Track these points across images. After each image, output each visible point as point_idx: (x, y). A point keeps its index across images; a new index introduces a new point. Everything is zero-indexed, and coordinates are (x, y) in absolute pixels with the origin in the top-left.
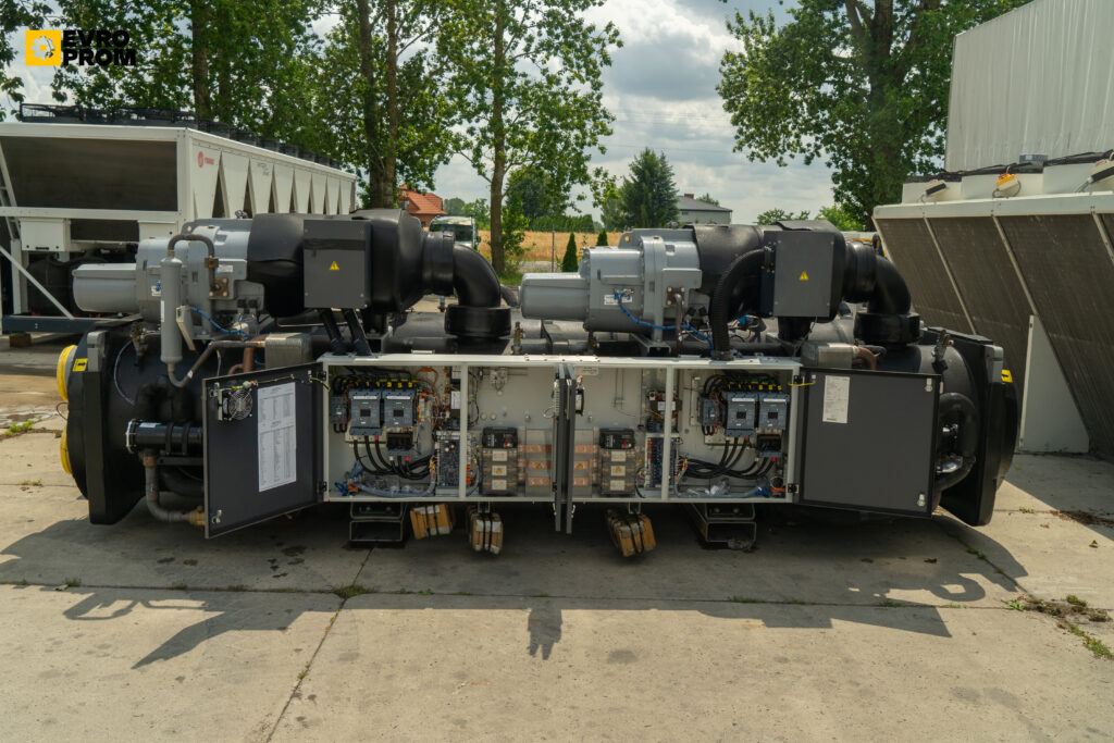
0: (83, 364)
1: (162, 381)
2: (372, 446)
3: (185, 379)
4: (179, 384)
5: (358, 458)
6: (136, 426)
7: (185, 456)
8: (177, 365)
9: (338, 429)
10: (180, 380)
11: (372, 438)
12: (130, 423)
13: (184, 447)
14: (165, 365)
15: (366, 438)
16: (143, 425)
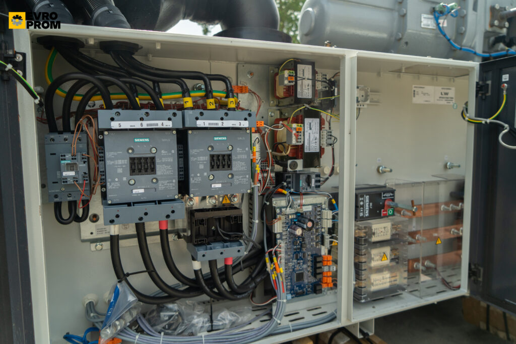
2: (154, 243)
5: (121, 275)
9: (65, 214)
11: (152, 226)
15: (140, 227)
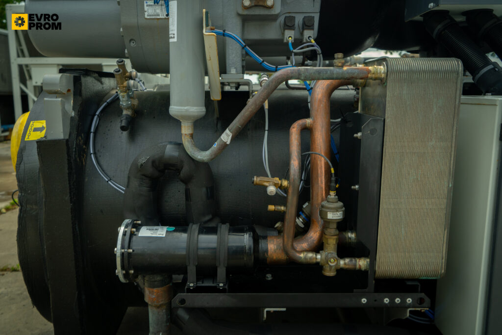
0: (41, 129)
1: (170, 151)
3: (216, 146)
4: (203, 156)
6: (132, 234)
7: (223, 291)
8: (198, 123)
10: (205, 148)
12: (122, 229)
13: (221, 272)
14: (176, 123)
16: (145, 232)
